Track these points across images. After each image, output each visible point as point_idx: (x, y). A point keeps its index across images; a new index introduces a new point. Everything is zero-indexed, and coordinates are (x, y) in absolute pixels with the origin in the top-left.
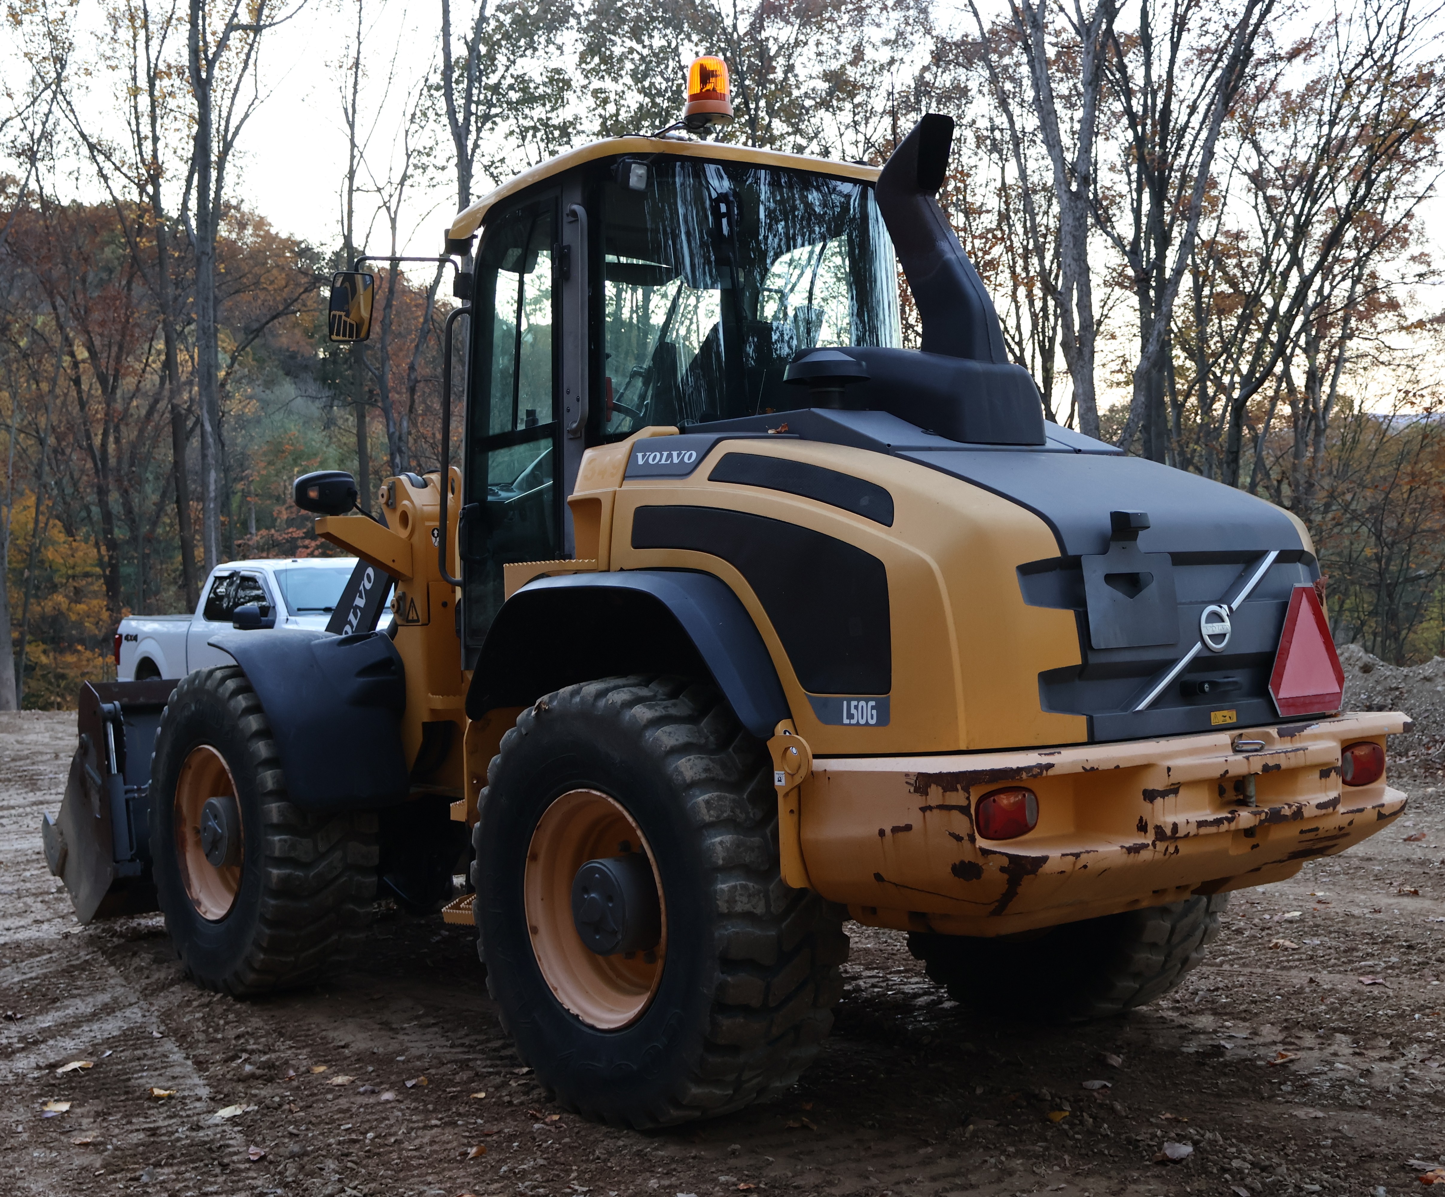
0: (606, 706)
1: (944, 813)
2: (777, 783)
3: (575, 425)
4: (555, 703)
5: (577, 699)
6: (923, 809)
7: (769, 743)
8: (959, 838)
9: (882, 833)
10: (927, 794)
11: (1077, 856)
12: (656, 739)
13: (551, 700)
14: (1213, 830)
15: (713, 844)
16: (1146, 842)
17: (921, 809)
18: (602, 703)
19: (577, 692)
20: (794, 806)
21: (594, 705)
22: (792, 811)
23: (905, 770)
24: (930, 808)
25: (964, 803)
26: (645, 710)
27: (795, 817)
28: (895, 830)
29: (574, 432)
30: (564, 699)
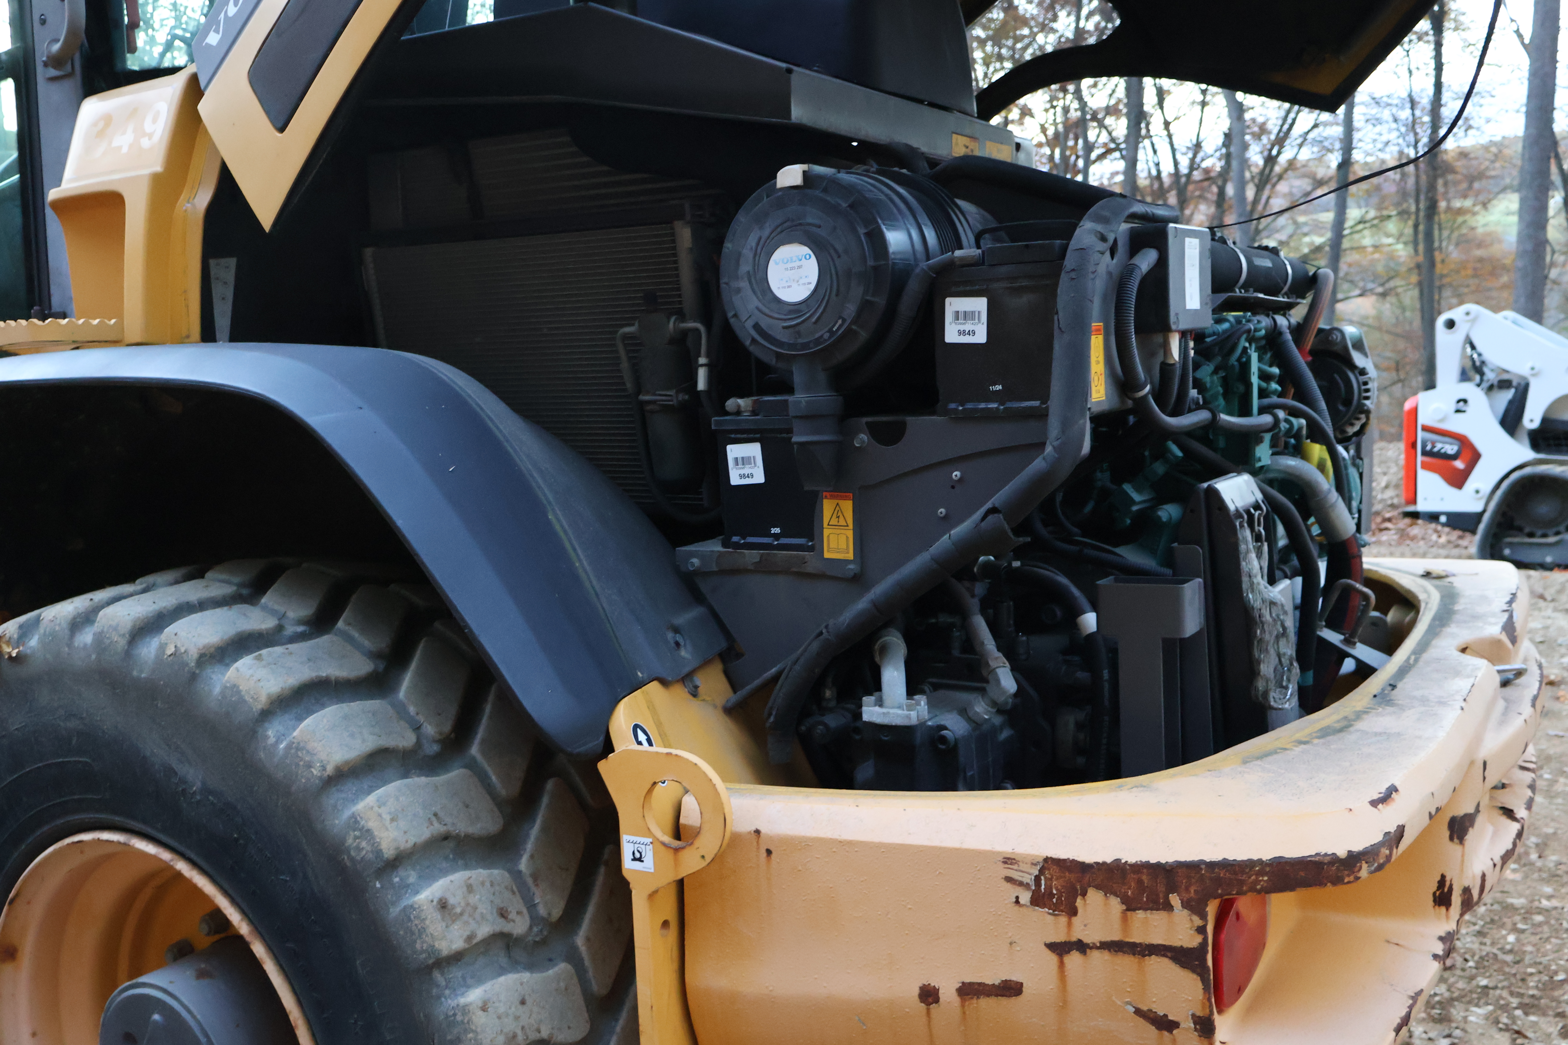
0: (159, 659)
1: (1126, 961)
2: (628, 864)
3: (56, 47)
4: (33, 642)
5: (86, 637)
6: (1060, 949)
7: (603, 766)
8: (1166, 1024)
9: (929, 995)
10: (1073, 912)
12: (296, 748)
13: (25, 632)
15: (465, 1010)
17: (1053, 947)
18: (149, 650)
19: (86, 618)
20: (669, 911)
21: (128, 654)
22: (665, 924)
23: (1006, 847)
24: (1082, 947)
25: (1191, 941)
26: (262, 673)
27: (672, 933)
28: (968, 991)
29: (56, 61)
30: (53, 635)
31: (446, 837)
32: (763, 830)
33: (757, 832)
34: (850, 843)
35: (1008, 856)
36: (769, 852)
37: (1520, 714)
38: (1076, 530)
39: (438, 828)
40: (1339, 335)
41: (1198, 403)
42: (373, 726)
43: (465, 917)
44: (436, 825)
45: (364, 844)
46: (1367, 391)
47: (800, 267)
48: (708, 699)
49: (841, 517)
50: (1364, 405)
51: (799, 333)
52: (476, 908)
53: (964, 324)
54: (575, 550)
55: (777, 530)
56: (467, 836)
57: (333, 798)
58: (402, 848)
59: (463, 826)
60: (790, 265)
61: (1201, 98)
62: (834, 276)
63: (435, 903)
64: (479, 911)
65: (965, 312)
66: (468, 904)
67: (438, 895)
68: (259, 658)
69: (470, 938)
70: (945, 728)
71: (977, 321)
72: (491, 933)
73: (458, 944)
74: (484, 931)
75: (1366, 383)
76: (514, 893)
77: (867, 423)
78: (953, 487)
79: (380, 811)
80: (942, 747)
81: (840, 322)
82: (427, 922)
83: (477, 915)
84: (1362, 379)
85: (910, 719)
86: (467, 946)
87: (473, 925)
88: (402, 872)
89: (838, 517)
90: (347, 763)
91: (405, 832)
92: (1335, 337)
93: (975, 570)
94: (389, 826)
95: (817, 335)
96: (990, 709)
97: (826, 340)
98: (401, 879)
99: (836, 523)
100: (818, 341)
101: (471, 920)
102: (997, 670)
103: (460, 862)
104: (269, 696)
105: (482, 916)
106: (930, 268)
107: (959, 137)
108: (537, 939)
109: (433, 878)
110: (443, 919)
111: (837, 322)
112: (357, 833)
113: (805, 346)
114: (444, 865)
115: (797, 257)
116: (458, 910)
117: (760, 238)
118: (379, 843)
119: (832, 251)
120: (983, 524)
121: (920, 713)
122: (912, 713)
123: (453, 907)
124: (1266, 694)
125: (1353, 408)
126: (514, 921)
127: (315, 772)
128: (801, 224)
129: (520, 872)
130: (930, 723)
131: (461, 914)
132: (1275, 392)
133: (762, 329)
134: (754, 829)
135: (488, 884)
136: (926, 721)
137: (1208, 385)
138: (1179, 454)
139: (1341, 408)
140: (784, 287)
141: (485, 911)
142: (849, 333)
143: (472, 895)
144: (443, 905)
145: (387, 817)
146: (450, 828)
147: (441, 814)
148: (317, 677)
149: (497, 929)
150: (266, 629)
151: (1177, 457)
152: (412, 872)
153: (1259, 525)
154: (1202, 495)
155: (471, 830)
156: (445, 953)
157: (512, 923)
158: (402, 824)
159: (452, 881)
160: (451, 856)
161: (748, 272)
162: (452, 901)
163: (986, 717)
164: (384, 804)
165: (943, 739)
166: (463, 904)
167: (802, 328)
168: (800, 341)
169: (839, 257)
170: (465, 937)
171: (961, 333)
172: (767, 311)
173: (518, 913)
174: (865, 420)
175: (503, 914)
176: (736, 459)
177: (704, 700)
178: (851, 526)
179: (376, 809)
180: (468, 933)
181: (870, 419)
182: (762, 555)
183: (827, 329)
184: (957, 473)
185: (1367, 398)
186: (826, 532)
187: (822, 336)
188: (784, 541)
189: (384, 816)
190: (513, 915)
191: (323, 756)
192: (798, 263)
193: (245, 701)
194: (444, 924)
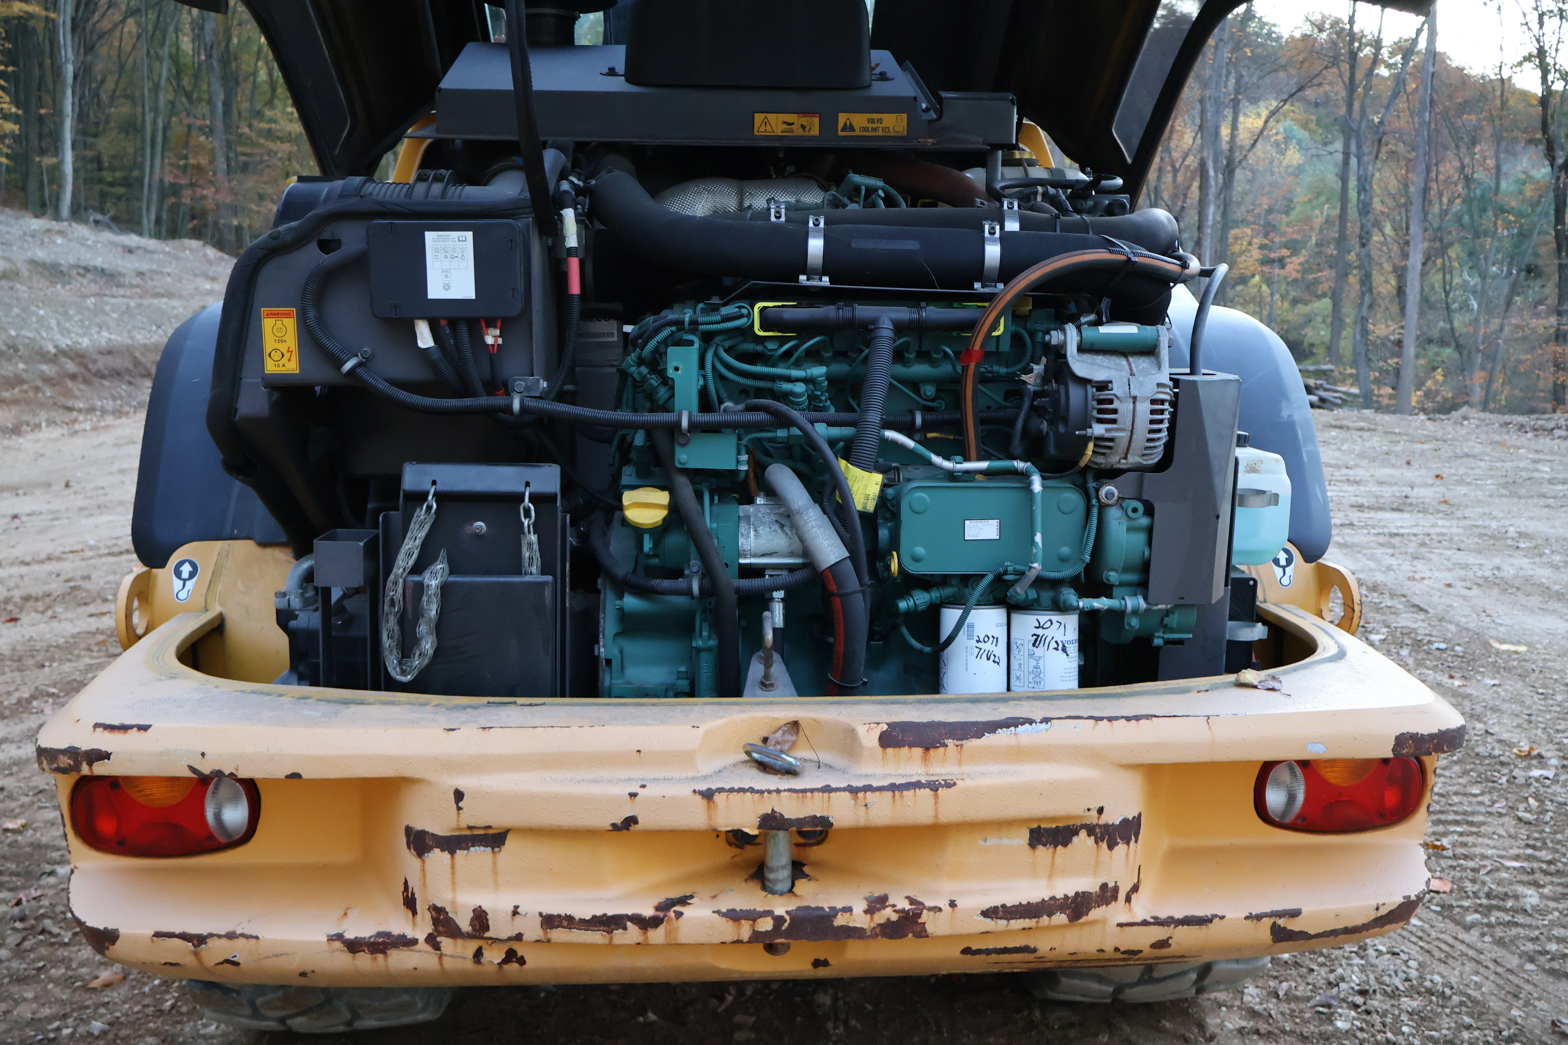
11: (199, 940)
14: (596, 937)
16: (410, 934)
50: (1088, 427)
185: (1107, 421)
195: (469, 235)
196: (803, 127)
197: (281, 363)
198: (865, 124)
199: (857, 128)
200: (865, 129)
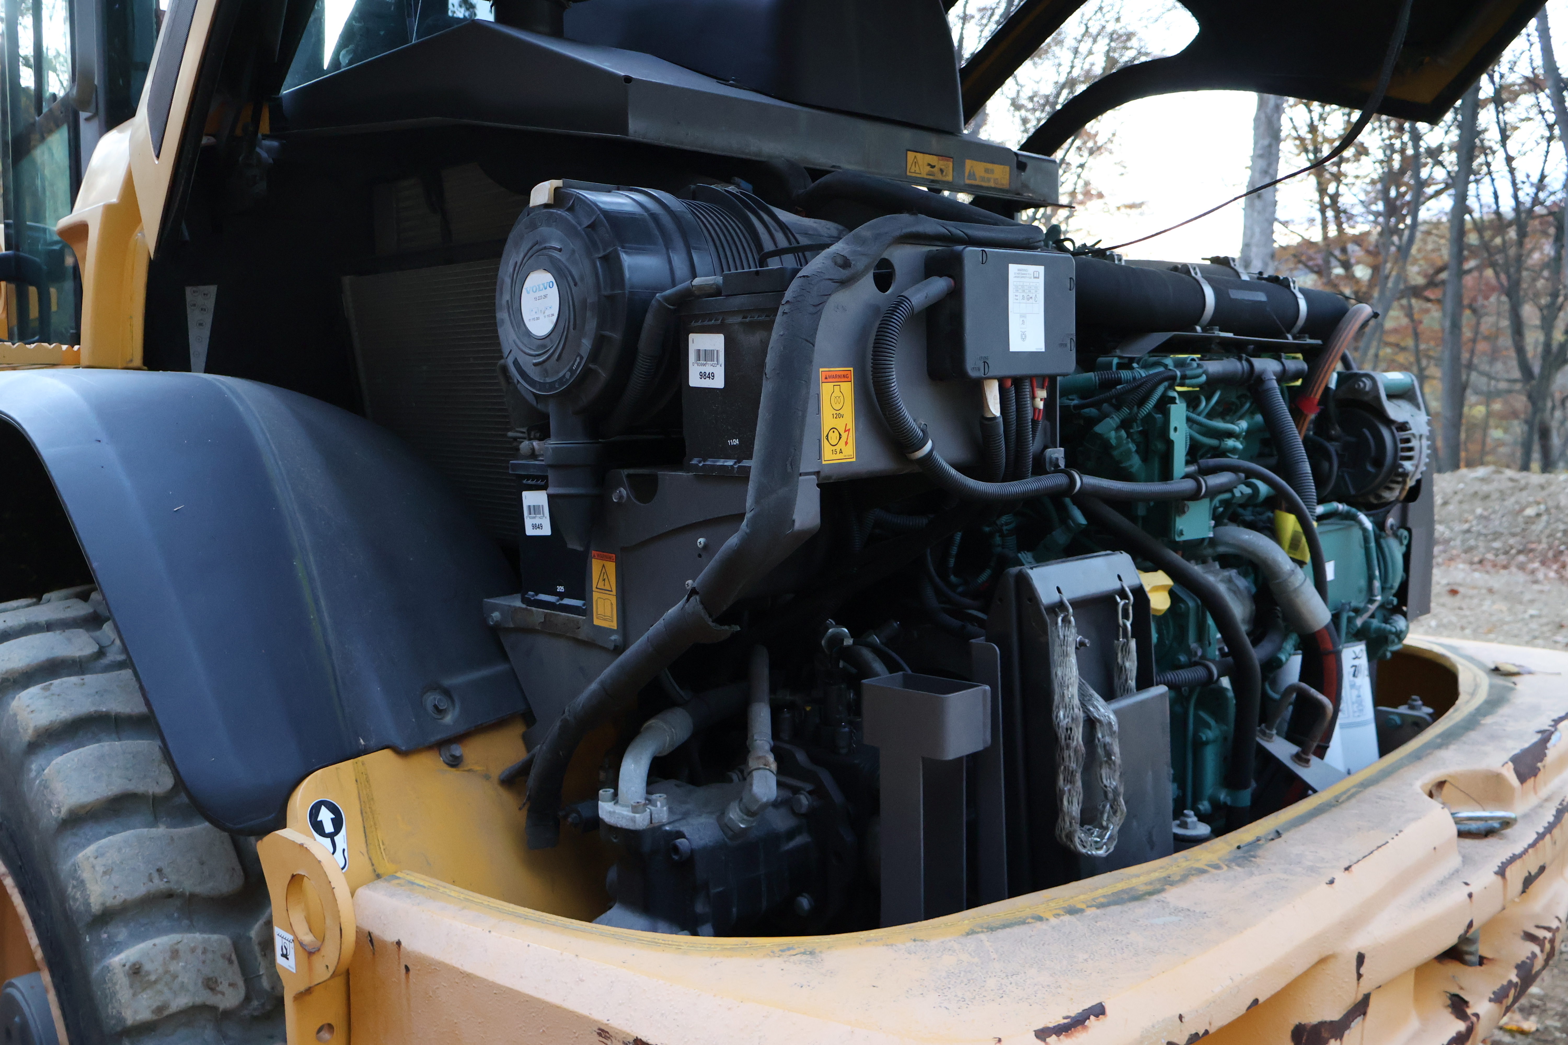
2: (278, 958)
20: (333, 1013)
31: (170, 895)
32: (403, 944)
33: (399, 943)
34: (468, 976)
35: (603, 1027)
36: (407, 969)
37: (1467, 884)
38: (968, 601)
39: (159, 884)
40: (1368, 383)
41: (1057, 465)
42: (127, 769)
43: (159, 987)
44: (156, 880)
45: (78, 895)
46: (1411, 449)
47: (545, 296)
48: (477, 768)
49: (606, 580)
50: (1401, 466)
51: (546, 371)
52: (177, 977)
53: (704, 365)
54: (316, 601)
55: (560, 589)
56: (192, 896)
57: (67, 841)
58: (108, 904)
59: (189, 885)
60: (538, 294)
61: (1547, 134)
62: (571, 307)
63: (127, 967)
64: (180, 979)
65: (705, 350)
66: (167, 972)
67: (133, 959)
68: (46, 689)
69: (159, 1009)
70: (683, 836)
71: (716, 362)
72: (191, 1004)
73: (145, 1015)
74: (180, 1002)
75: (1408, 440)
76: (230, 962)
77: (629, 476)
78: (700, 556)
79: (95, 862)
80: (676, 857)
81: (578, 360)
82: (118, 987)
83: (176, 985)
84: (1404, 435)
85: (635, 822)
86: (155, 1017)
87: (167, 995)
88: (112, 929)
89: (604, 580)
90: (82, 807)
91: (116, 887)
92: (1362, 385)
93: (823, 642)
94: (99, 880)
95: (561, 374)
96: (745, 817)
97: (567, 380)
98: (109, 937)
99: (603, 587)
100: (561, 381)
101: (166, 990)
102: (755, 773)
103: (186, 922)
104: (36, 729)
105: (182, 986)
106: (667, 299)
107: (919, 155)
108: (256, 1014)
109: (143, 938)
110: (131, 986)
111: (576, 360)
112: (75, 883)
113: (552, 386)
114: (165, 923)
115: (543, 284)
116: (153, 978)
117: (516, 263)
118: (89, 896)
119: (570, 279)
120: (687, 606)
121: (655, 816)
122: (637, 815)
123: (148, 973)
124: (1070, 836)
125: (1385, 469)
126: (223, 994)
127: (53, 813)
128: (545, 248)
129: (250, 939)
130: (667, 828)
131: (155, 982)
132: (1234, 450)
133: (520, 367)
134: (396, 939)
135: (199, 951)
136: (664, 825)
137: (1113, 442)
138: (1082, 520)
139: (1370, 468)
140: (534, 319)
141: (186, 980)
142: (586, 374)
143: (175, 962)
144: (136, 971)
145: (100, 869)
146: (173, 886)
147: (167, 870)
148: (96, 712)
149: (198, 1000)
150: (79, 657)
151: (1079, 525)
152: (124, 930)
153: (1126, 616)
154: (1012, 581)
155: (198, 890)
156: (129, 1022)
157: (220, 996)
158: (116, 878)
159: (154, 945)
160: (176, 915)
161: (508, 301)
162: (148, 966)
163: (742, 826)
164: (102, 855)
165: (676, 849)
166: (160, 971)
167: (547, 365)
168: (548, 380)
169: (576, 285)
170: (154, 1007)
171: (703, 375)
172: (520, 344)
173: (231, 985)
174: (626, 472)
175: (210, 984)
176: (529, 506)
177: (469, 771)
178: (614, 592)
179: (92, 859)
180: (159, 1004)
181: (632, 471)
182: (546, 615)
183: (568, 367)
184: (702, 540)
185: (1410, 458)
186: (595, 595)
187: (564, 376)
188: (567, 601)
189: (97, 868)
190: (224, 987)
191: (60, 798)
192: (542, 293)
193: (18, 732)
194: (131, 992)
195: (1041, 269)
196: (942, 171)
197: (838, 448)
198: (983, 174)
199: (977, 176)
200: (983, 179)
